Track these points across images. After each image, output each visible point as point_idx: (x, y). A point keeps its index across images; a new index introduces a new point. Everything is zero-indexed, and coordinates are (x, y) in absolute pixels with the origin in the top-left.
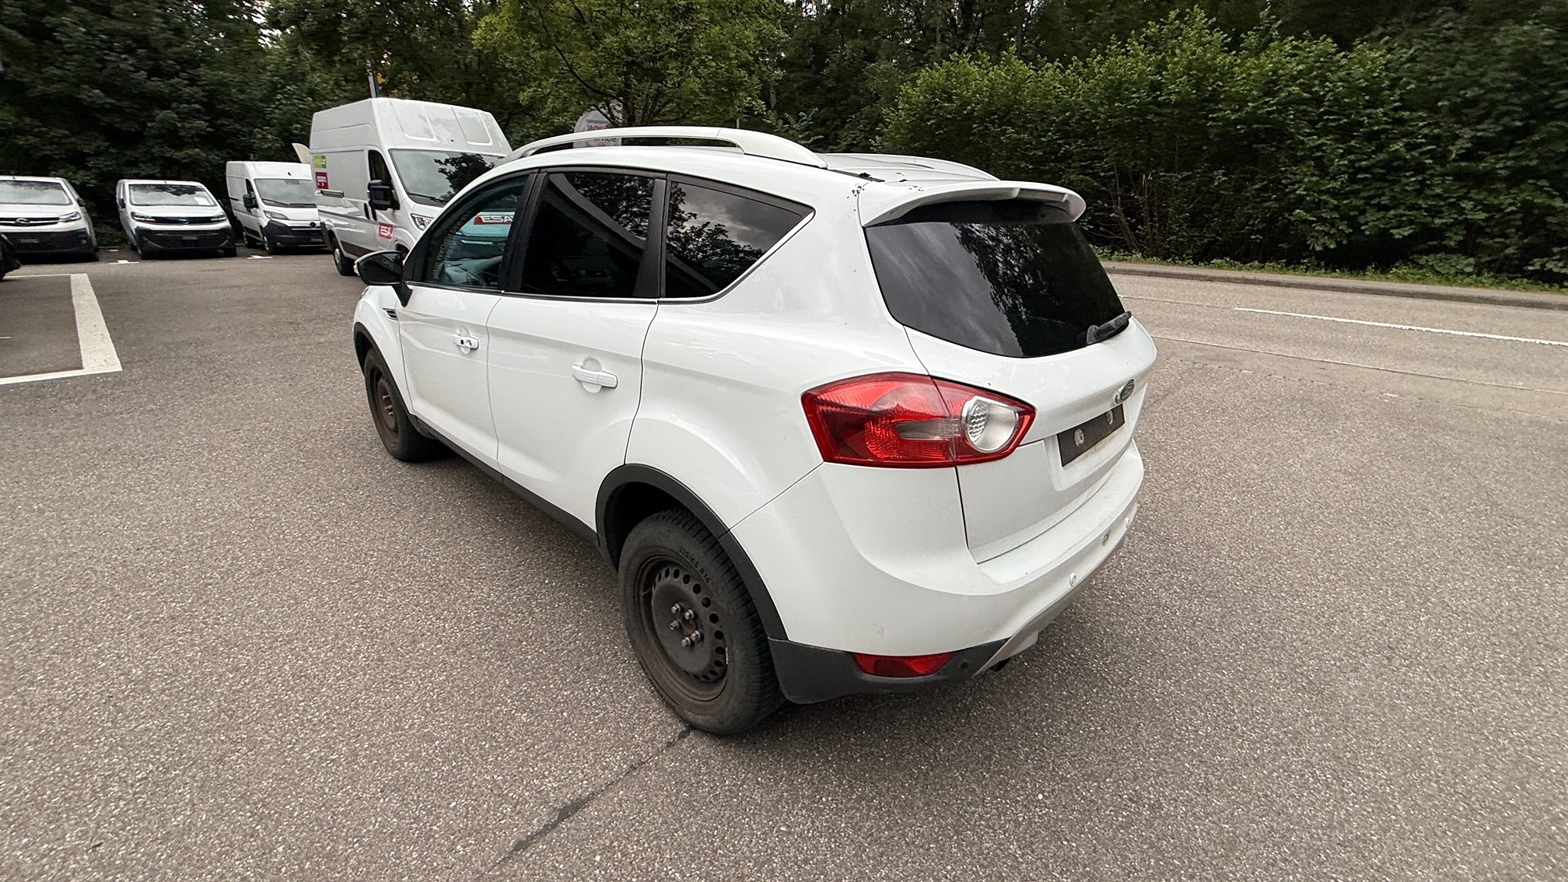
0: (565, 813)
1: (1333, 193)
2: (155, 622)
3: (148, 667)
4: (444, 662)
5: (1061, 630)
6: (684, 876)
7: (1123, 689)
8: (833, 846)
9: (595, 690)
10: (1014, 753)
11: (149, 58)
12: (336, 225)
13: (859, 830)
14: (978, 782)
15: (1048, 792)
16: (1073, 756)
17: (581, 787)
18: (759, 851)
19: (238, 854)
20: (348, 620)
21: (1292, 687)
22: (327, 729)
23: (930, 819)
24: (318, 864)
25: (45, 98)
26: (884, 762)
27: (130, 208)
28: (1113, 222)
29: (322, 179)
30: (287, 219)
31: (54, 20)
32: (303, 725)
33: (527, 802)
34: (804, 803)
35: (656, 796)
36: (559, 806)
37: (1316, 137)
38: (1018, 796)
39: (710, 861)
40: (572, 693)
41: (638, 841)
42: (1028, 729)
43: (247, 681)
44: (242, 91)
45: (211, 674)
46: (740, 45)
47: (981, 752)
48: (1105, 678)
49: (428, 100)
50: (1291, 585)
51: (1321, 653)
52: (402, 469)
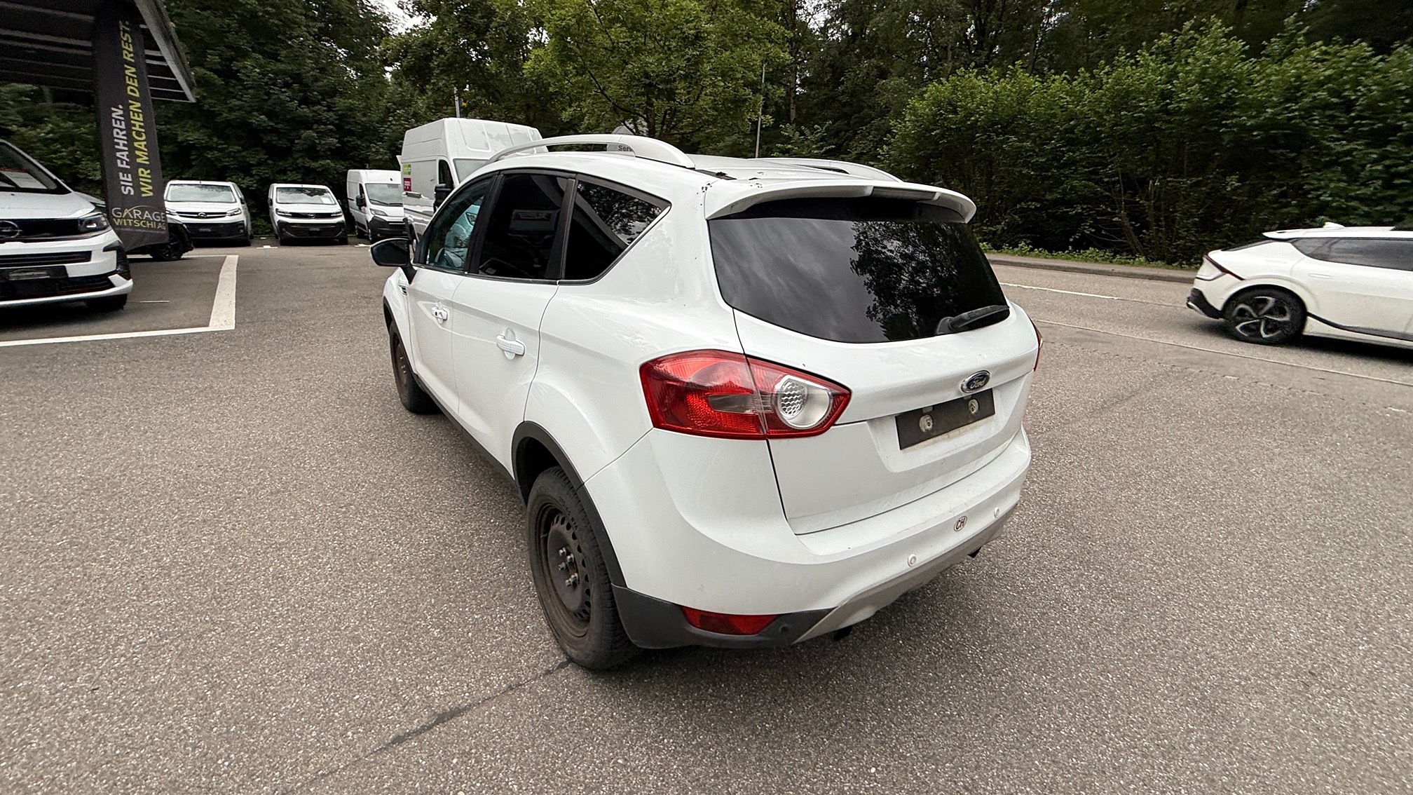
0: (442, 718)
1: (1363, 200)
2: (191, 523)
3: (174, 558)
4: (389, 579)
5: (948, 614)
6: (521, 788)
7: (993, 678)
8: (659, 784)
9: (501, 617)
10: (860, 725)
11: (300, 91)
12: (415, 220)
13: (688, 773)
14: (816, 746)
15: (883, 767)
16: (919, 737)
17: (463, 698)
18: (592, 778)
19: (187, 712)
20: (328, 536)
21: (1181, 700)
22: (283, 621)
23: (758, 774)
24: (241, 729)
25: (228, 123)
26: (733, 715)
27: (275, 206)
28: (1116, 226)
29: (407, 183)
30: (386, 215)
31: (240, 64)
32: (267, 616)
33: (415, 704)
34: (647, 742)
35: (521, 715)
36: (439, 711)
37: (1344, 142)
38: (851, 766)
39: (547, 780)
40: (482, 617)
41: (493, 752)
42: (882, 703)
43: (239, 576)
44: (364, 115)
45: (216, 568)
46: (748, 67)
47: (829, 719)
48: (978, 666)
49: (494, 119)
50: (1214, 596)
51: (1226, 669)
52: (409, 418)
